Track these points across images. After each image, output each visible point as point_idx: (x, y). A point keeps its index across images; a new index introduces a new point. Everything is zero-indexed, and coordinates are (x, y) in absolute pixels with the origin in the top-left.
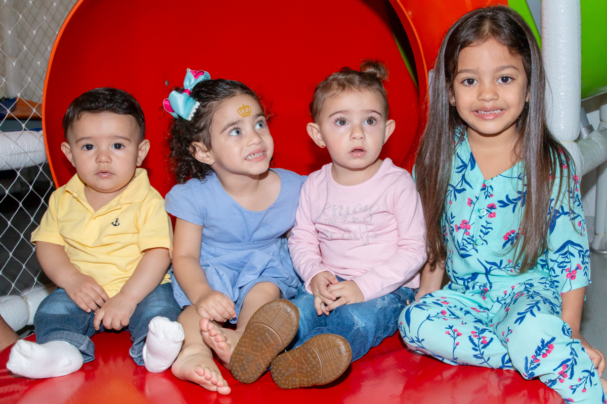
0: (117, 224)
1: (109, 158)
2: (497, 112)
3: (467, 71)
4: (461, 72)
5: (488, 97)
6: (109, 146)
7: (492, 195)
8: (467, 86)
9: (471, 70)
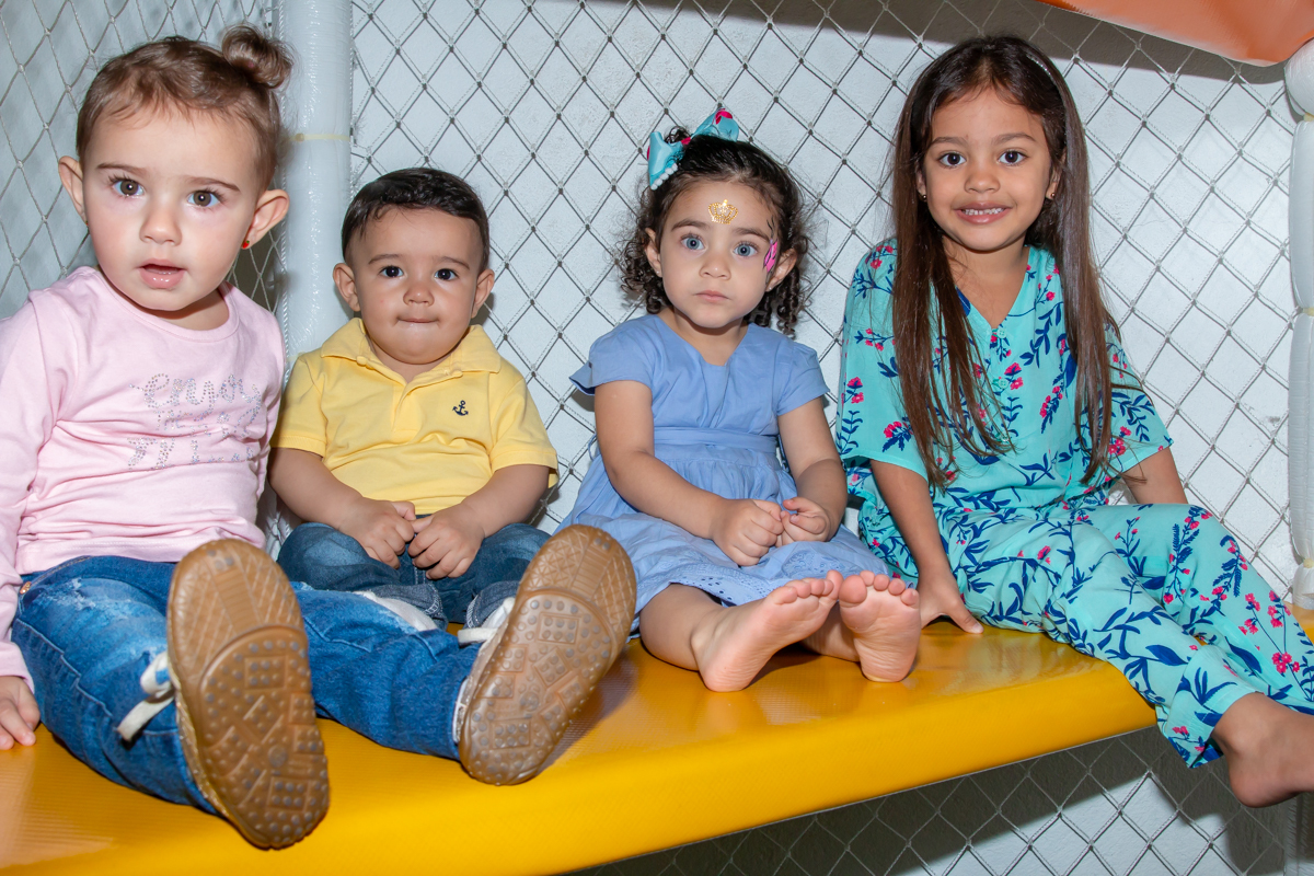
0: (463, 411)
1: (431, 295)
2: (996, 211)
3: (947, 139)
4: (938, 141)
5: (981, 184)
6: (431, 273)
7: (1008, 353)
8: (946, 166)
9: (956, 138)
